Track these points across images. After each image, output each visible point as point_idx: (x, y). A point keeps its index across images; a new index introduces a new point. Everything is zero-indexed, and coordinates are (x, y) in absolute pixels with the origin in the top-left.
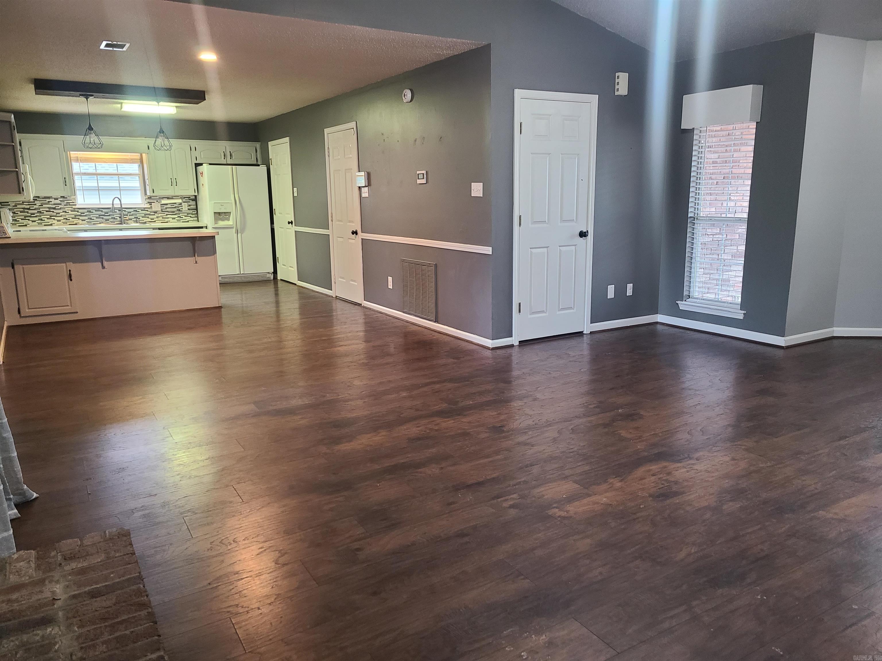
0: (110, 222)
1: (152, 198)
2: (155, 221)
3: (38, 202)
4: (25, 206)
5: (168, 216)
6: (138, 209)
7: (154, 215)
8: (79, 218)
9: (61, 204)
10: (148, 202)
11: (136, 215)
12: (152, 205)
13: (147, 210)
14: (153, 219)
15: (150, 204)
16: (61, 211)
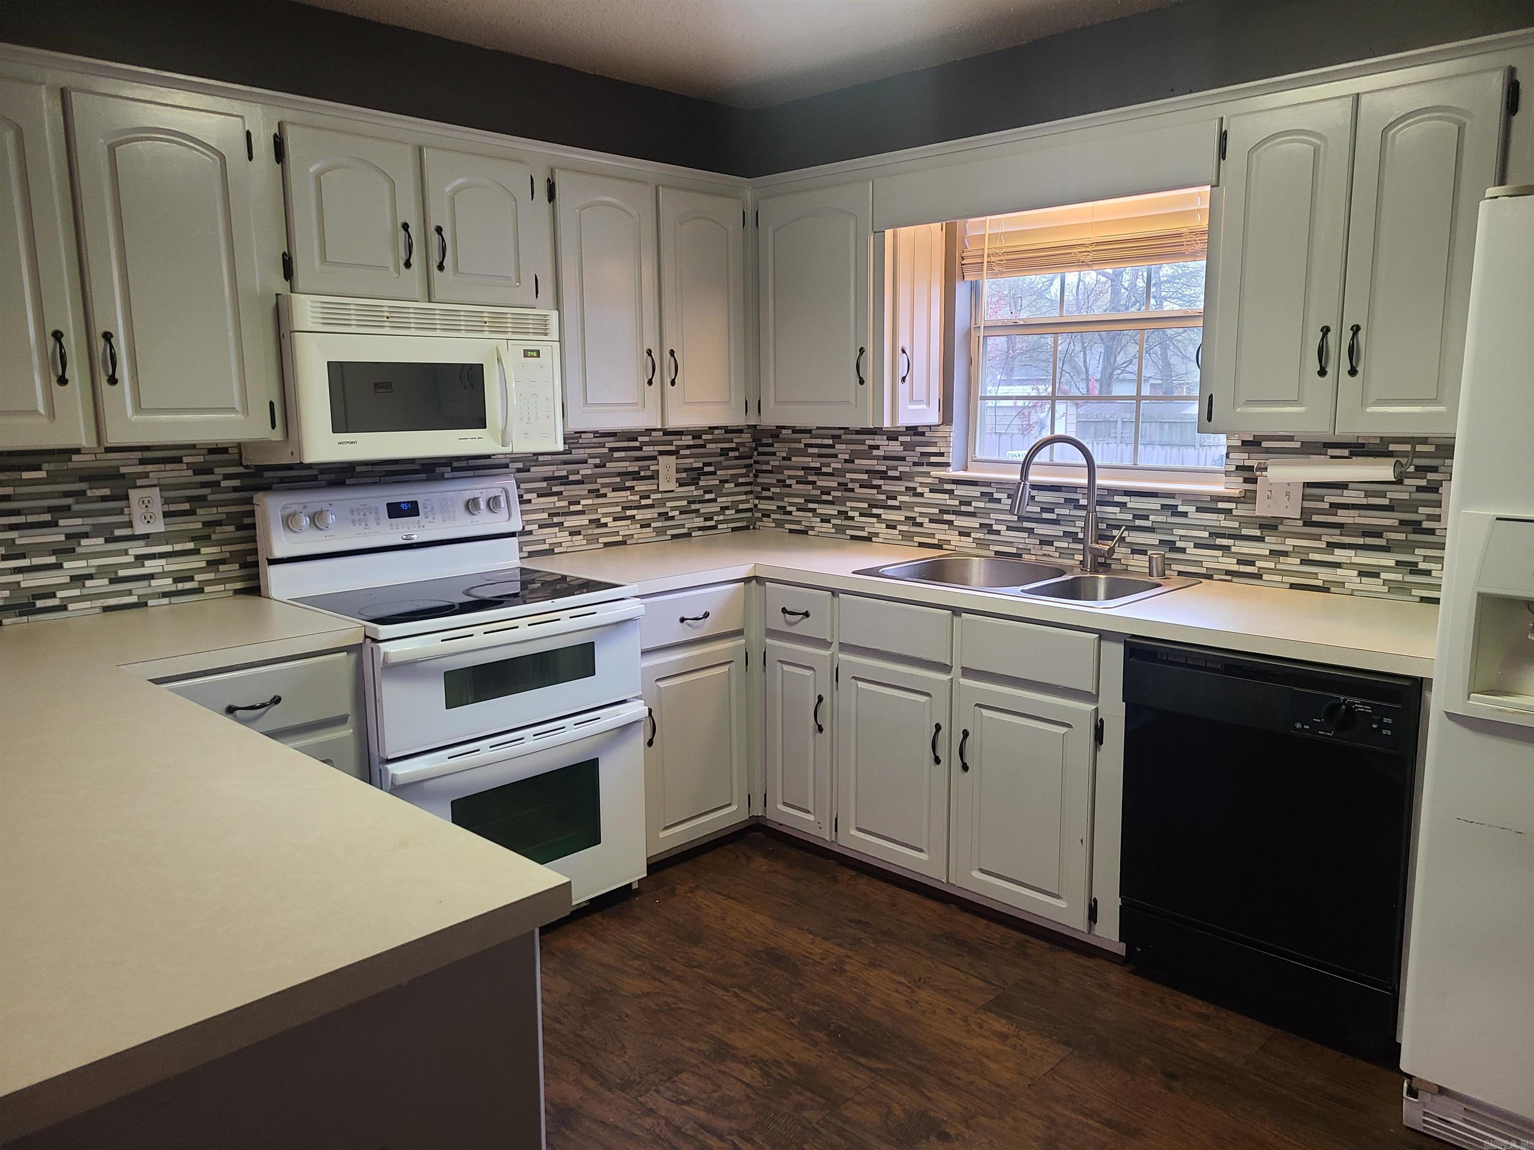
0: (1057, 554)
1: (1265, 444)
2: (1258, 576)
3: (844, 446)
4: (810, 459)
5: (1340, 555)
6: (1186, 502)
7: (1261, 539)
8: (950, 523)
9: (903, 459)
10: (1238, 468)
11: (1170, 531)
12: (1258, 487)
13: (1229, 511)
14: (1252, 564)
15: (1246, 481)
16: (900, 487)
